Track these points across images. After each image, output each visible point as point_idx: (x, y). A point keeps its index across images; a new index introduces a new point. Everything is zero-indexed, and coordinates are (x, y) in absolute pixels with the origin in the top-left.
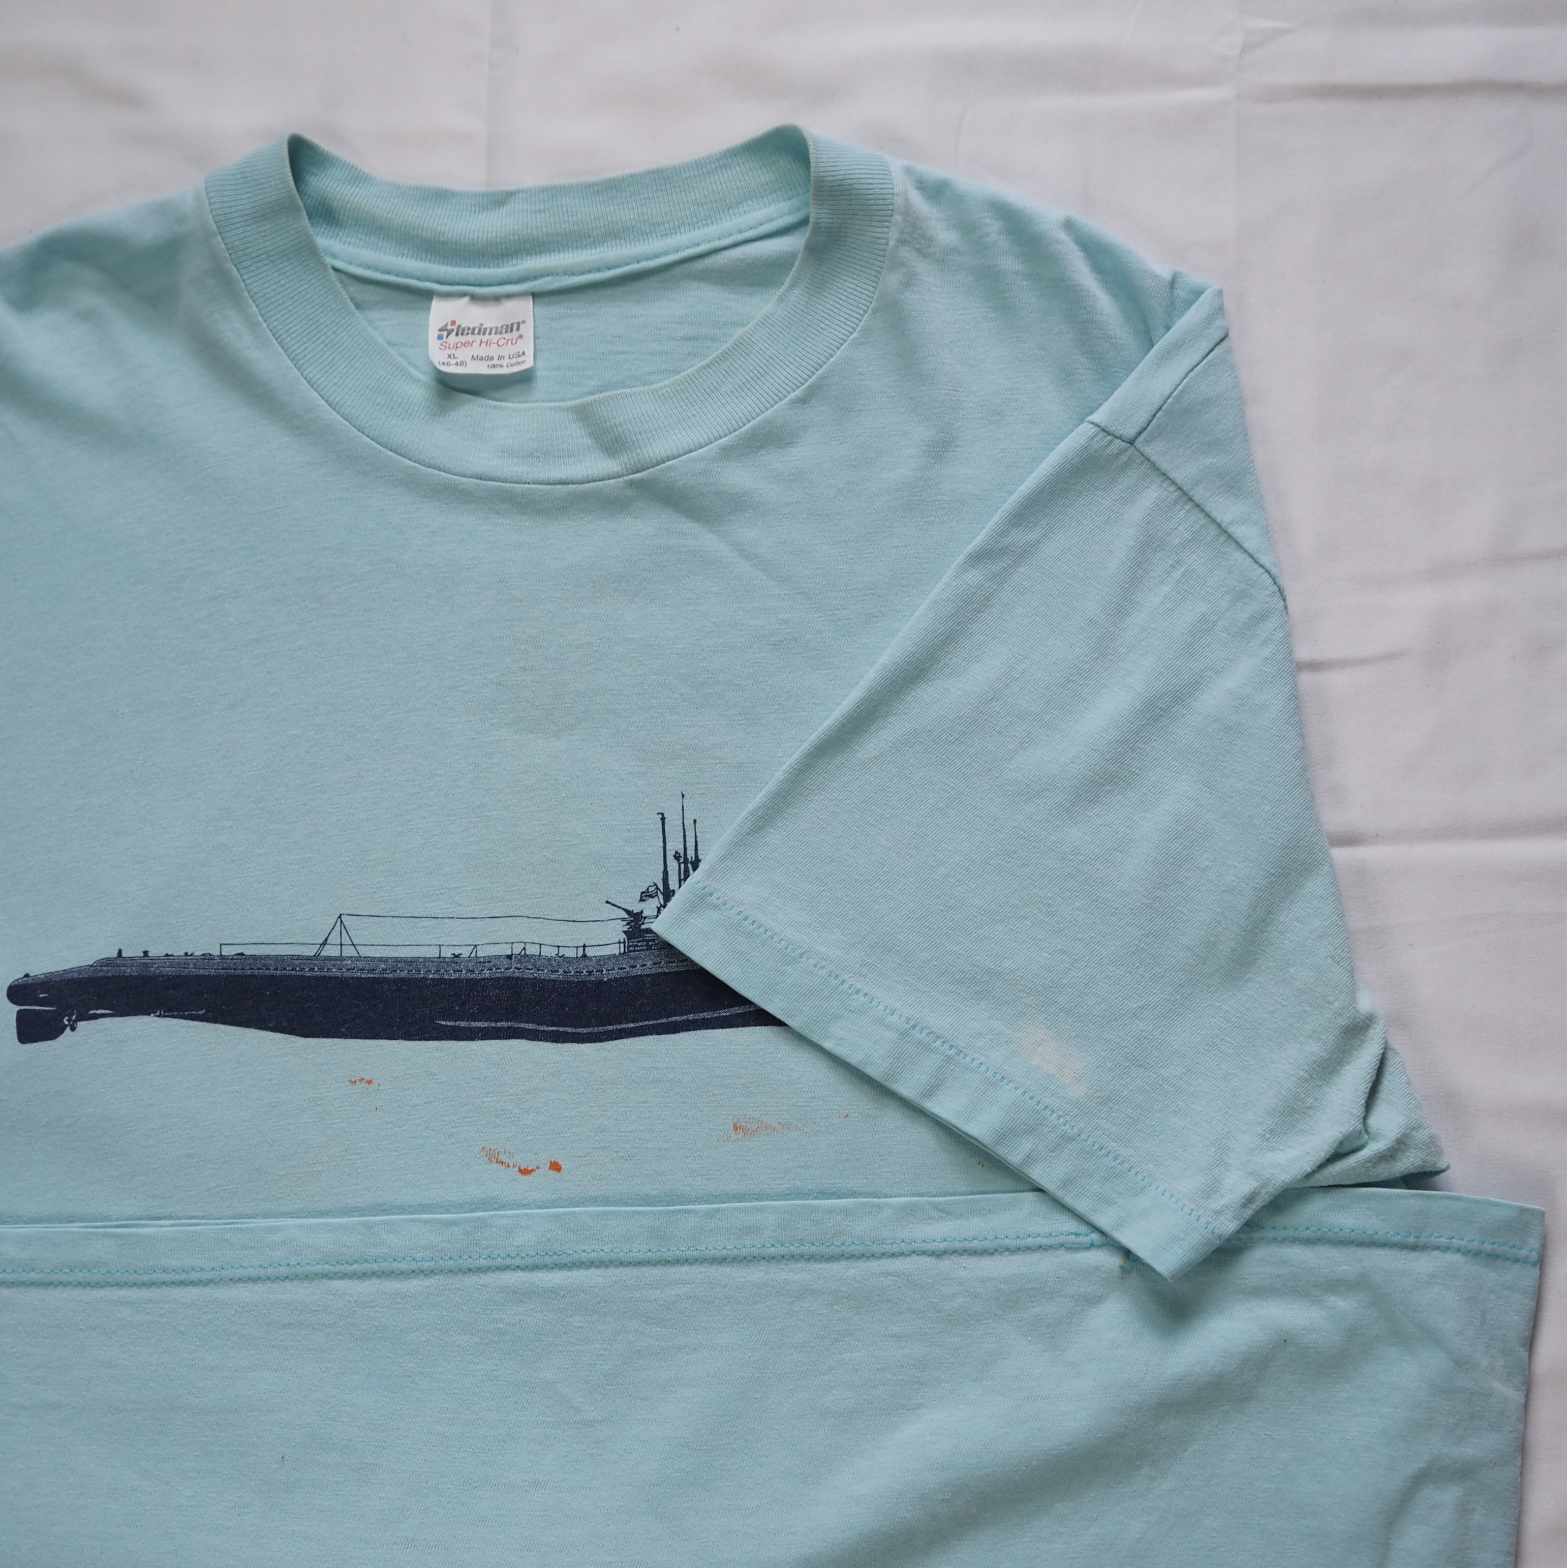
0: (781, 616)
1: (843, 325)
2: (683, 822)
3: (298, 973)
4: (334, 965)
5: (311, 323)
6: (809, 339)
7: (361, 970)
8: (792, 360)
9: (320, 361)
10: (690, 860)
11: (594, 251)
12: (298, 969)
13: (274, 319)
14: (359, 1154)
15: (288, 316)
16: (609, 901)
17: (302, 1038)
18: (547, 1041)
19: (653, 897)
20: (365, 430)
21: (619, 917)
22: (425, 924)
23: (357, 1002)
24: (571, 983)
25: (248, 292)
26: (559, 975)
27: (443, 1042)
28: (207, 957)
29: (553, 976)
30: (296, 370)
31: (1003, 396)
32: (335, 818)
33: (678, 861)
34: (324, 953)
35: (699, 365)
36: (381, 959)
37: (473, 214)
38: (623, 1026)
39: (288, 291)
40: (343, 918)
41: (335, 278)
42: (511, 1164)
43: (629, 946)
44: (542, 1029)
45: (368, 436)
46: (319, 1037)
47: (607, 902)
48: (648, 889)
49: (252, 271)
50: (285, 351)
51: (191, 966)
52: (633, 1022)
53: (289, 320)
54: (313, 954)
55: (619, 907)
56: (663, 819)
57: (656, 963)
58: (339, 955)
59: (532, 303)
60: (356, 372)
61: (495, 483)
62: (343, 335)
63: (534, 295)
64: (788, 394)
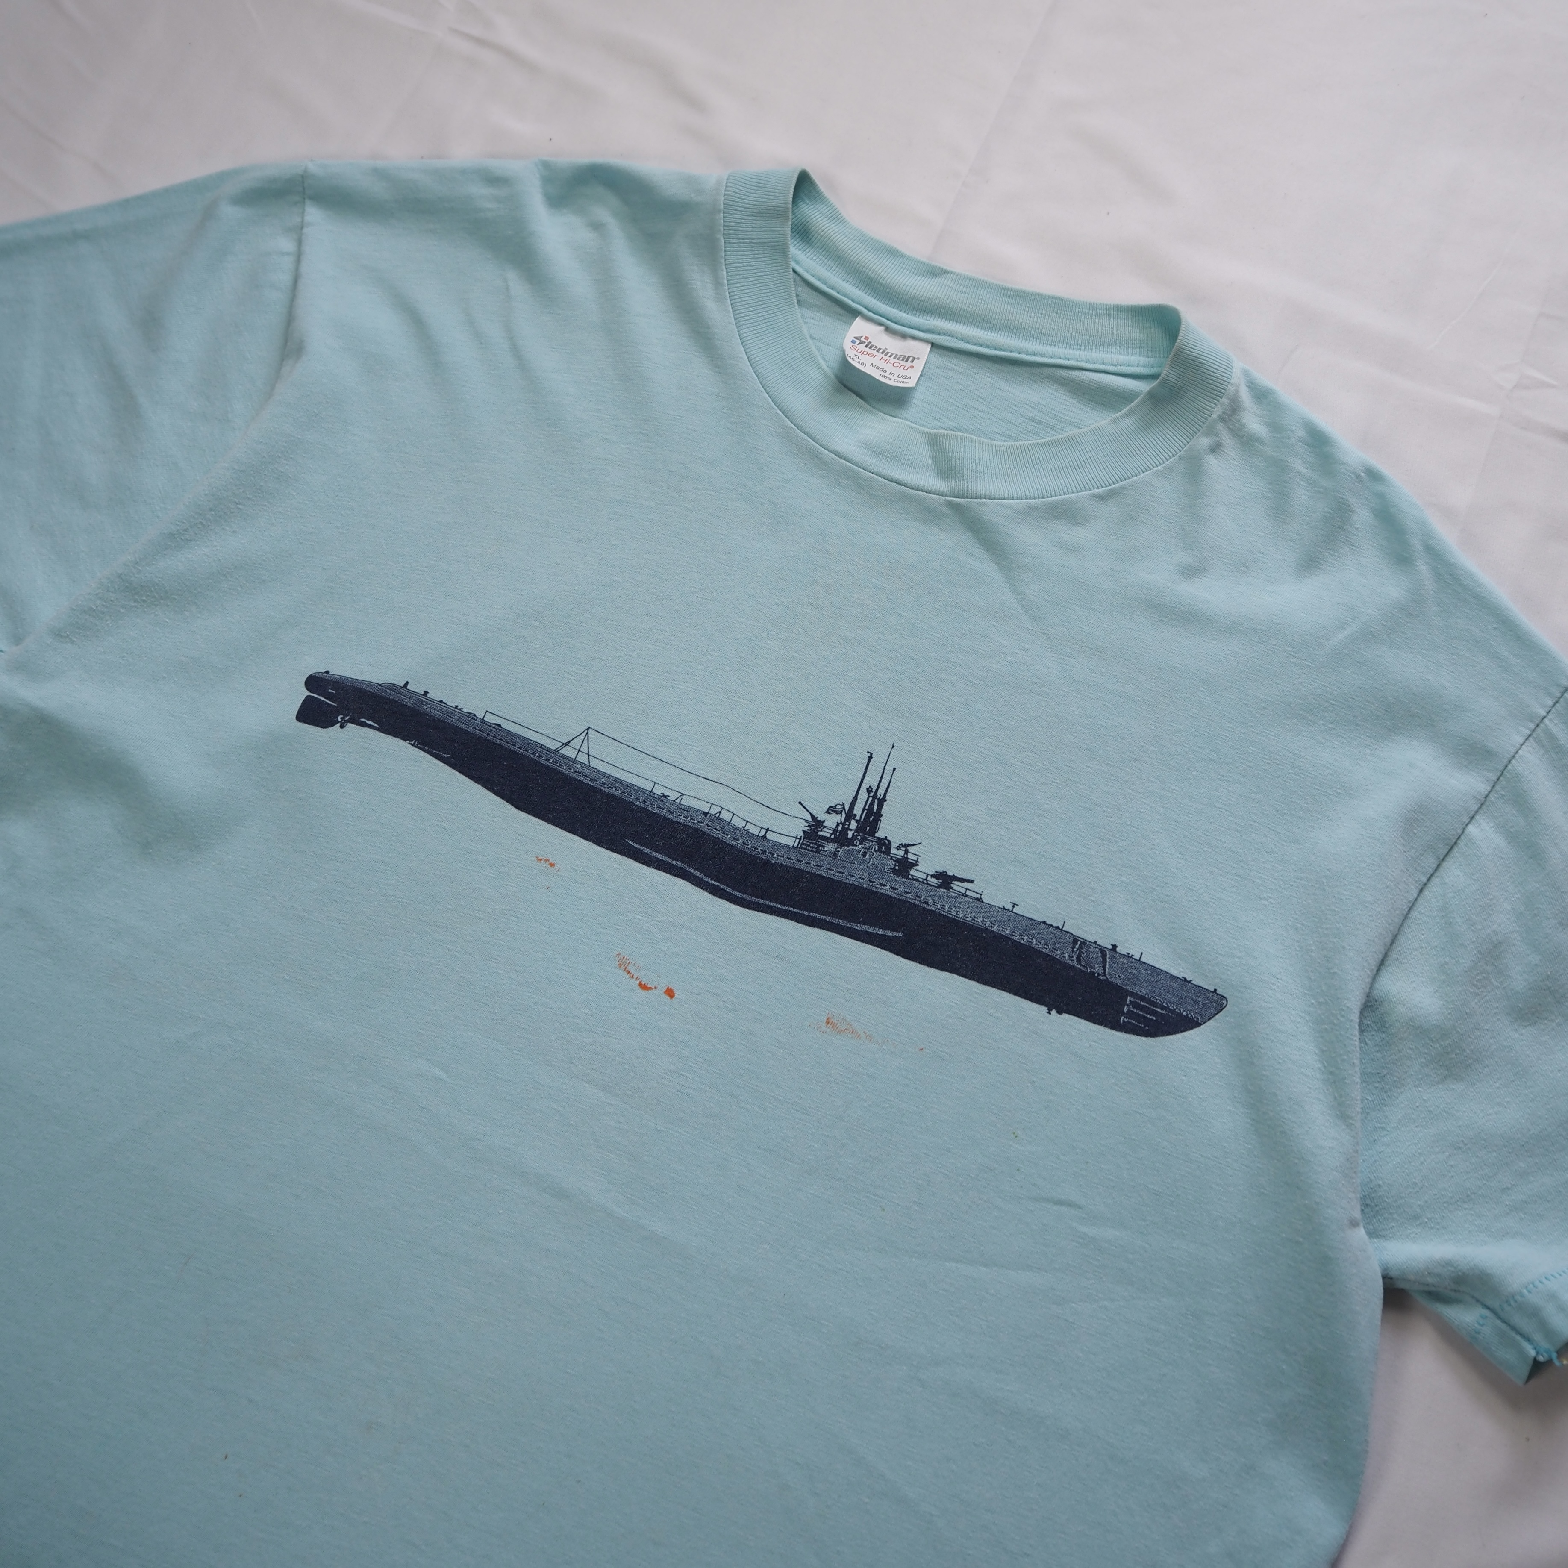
0: (1023, 645)
1: (1153, 457)
2: (885, 766)
3: (536, 758)
4: (567, 764)
5: (761, 299)
6: (1124, 457)
7: (586, 776)
8: (1105, 466)
9: (755, 328)
10: (878, 797)
11: (989, 333)
12: (537, 755)
13: (735, 285)
14: (518, 917)
15: (746, 287)
16: (802, 802)
17: (515, 809)
18: (706, 891)
19: (838, 814)
20: (768, 389)
21: (804, 818)
22: (652, 762)
23: (571, 800)
24: (745, 853)
25: (725, 260)
26: (738, 844)
27: (624, 857)
28: (472, 716)
29: (733, 843)
30: (735, 327)
31: (1255, 556)
32: (618, 654)
33: (869, 794)
34: (563, 751)
35: (1035, 442)
36: (604, 774)
37: (911, 274)
38: (772, 904)
39: (753, 271)
40: (590, 731)
41: (791, 276)
42: (635, 976)
43: (803, 844)
44: (707, 880)
45: (768, 394)
46: (529, 814)
47: (800, 803)
48: (836, 805)
49: (734, 247)
50: (733, 312)
51: (456, 717)
52: (780, 904)
53: (746, 291)
54: (554, 749)
55: (807, 810)
56: (870, 758)
57: (819, 866)
58: (574, 758)
59: (929, 349)
60: (779, 346)
61: (847, 463)
62: (780, 317)
63: (933, 345)
64: (1092, 488)
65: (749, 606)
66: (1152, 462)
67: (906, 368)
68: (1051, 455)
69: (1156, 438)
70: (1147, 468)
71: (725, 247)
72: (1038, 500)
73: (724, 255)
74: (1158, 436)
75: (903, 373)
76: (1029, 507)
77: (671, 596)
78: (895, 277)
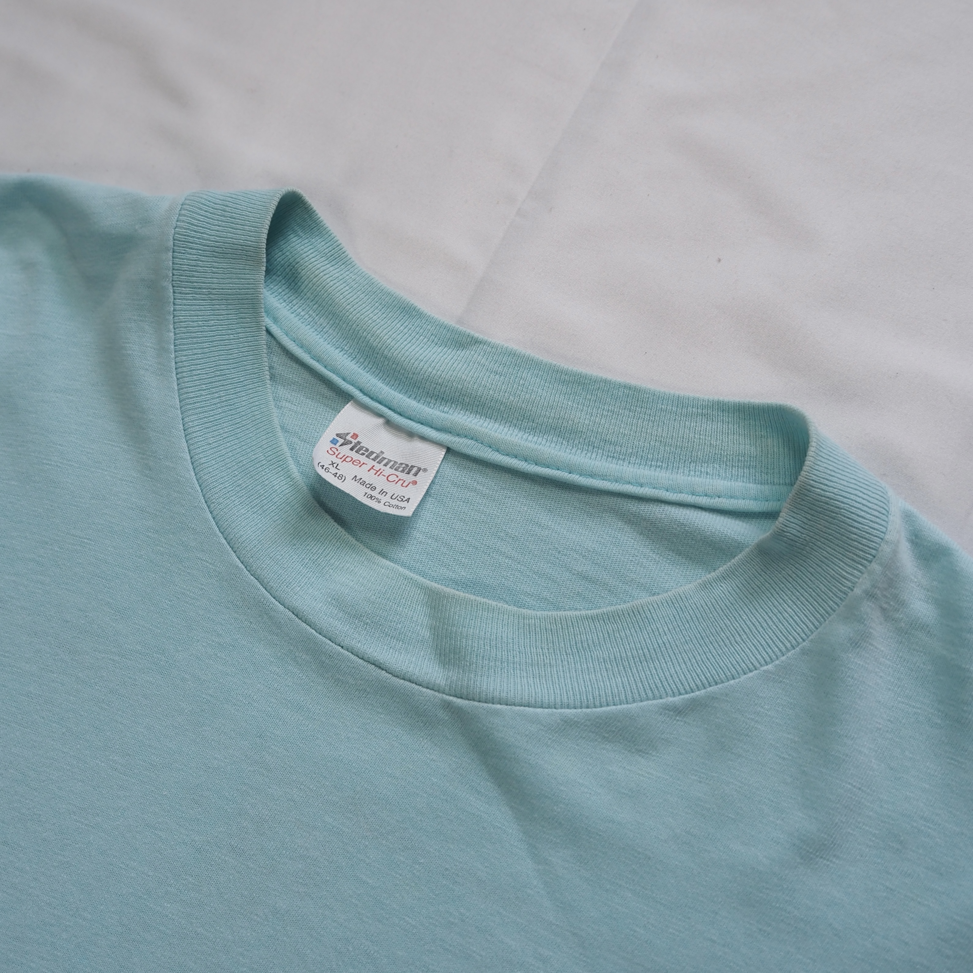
5: (218, 373)
6: (716, 645)
8: (686, 659)
9: (206, 415)
11: (530, 438)
13: (185, 353)
15: (200, 356)
20: (212, 506)
30: (179, 412)
35: (583, 613)
39: (212, 334)
41: (264, 341)
45: (211, 513)
50: (179, 390)
53: (198, 361)
59: (442, 456)
60: (237, 441)
61: (308, 627)
62: (244, 398)
63: (449, 450)
64: (664, 695)
65: (145, 843)
66: (759, 657)
67: (405, 485)
68: (606, 636)
69: (766, 618)
70: (751, 667)
71: (174, 299)
72: (580, 710)
73: (172, 309)
74: (771, 614)
75: (399, 490)
76: (566, 722)
77: (40, 815)
78: (406, 348)
